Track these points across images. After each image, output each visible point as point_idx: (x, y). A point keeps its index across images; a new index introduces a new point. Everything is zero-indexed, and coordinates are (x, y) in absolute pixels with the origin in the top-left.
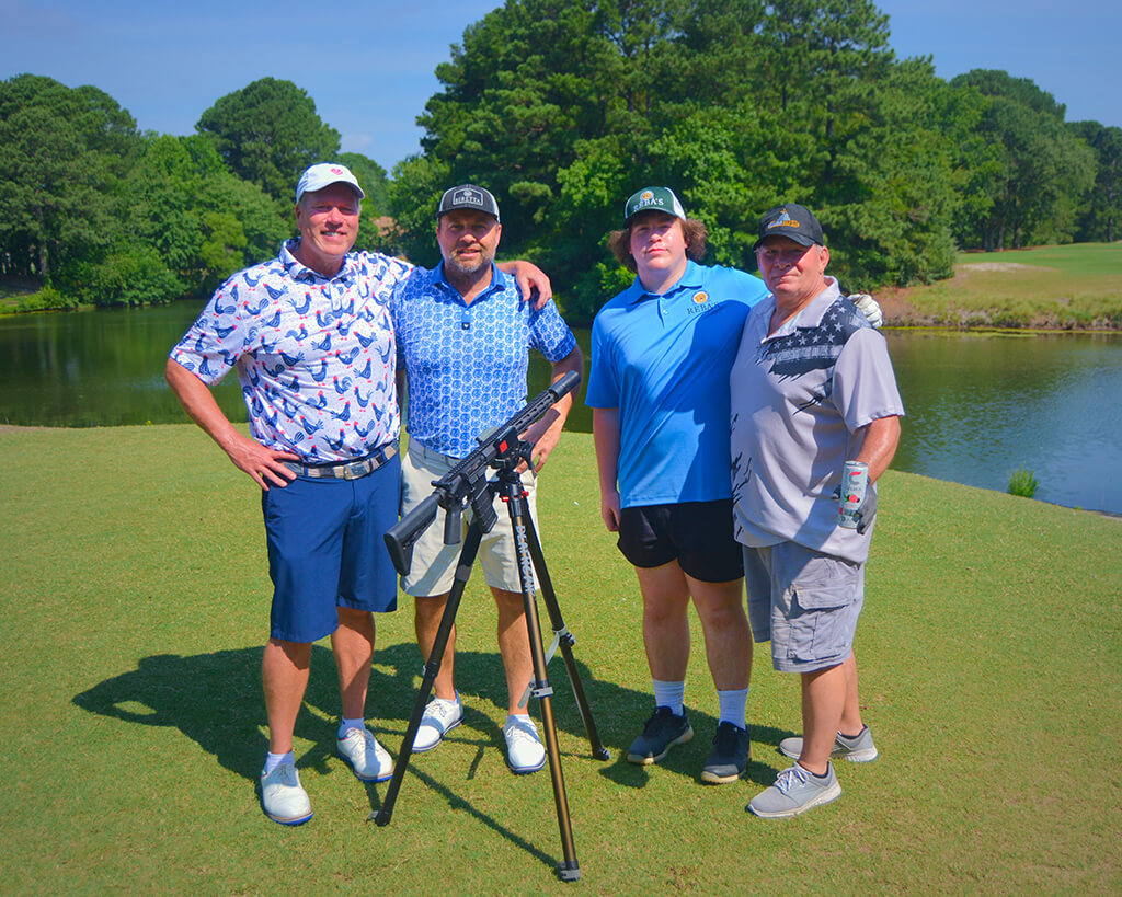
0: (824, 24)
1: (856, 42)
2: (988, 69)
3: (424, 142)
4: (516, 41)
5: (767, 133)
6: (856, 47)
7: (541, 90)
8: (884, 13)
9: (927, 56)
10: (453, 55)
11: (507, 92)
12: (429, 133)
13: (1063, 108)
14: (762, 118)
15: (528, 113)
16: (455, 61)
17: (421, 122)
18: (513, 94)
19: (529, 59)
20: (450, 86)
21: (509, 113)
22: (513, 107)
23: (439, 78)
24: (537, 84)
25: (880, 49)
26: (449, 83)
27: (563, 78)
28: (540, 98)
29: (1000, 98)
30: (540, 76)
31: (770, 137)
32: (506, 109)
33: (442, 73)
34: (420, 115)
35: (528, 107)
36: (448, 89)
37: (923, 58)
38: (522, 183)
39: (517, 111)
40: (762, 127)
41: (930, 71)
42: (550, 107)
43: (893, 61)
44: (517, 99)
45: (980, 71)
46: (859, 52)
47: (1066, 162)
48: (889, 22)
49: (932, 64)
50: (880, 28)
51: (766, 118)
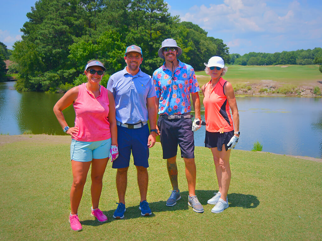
0: (150, 5)
1: (159, 11)
2: (187, 22)
3: (23, 37)
4: (54, 6)
5: (134, 36)
6: (158, 12)
7: (62, 21)
8: (166, 3)
9: (178, 16)
10: (32, 10)
11: (52, 21)
12: (24, 34)
13: (207, 33)
14: (132, 32)
15: (59, 28)
16: (33, 12)
17: (22, 30)
18: (54, 22)
19: (58, 12)
20: (31, 19)
21: (53, 28)
22: (54, 26)
23: (28, 17)
24: (61, 20)
25: (166, 13)
26: (31, 18)
27: (69, 18)
28: (62, 24)
29: (191, 29)
30: (62, 17)
31: (135, 37)
32: (52, 26)
33: (29, 15)
34: (22, 28)
35: (59, 26)
36: (30, 21)
37: (177, 16)
38: (57, 50)
39: (56, 27)
40: (132, 34)
41: (179, 20)
42: (66, 26)
43: (170, 17)
44: (56, 24)
45: (185, 22)
46: (160, 14)
47: (209, 47)
48: (168, 6)
49: (179, 18)
50: (165, 7)
51: (133, 32)
